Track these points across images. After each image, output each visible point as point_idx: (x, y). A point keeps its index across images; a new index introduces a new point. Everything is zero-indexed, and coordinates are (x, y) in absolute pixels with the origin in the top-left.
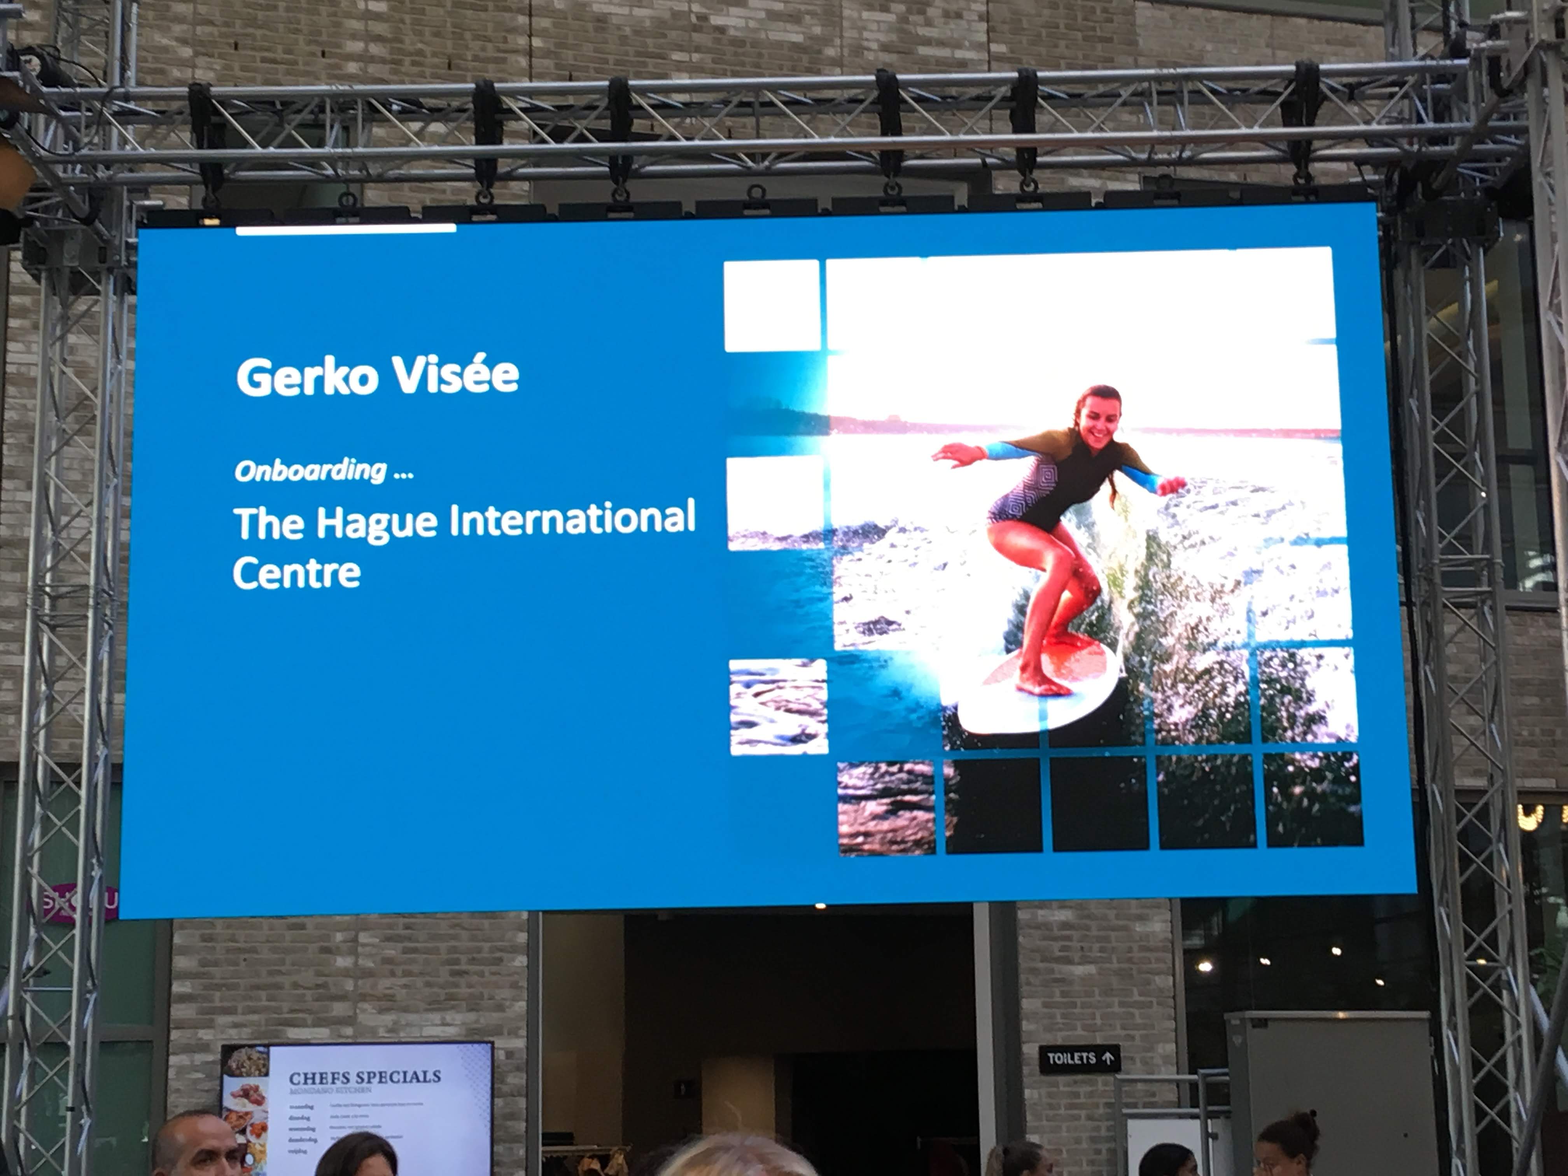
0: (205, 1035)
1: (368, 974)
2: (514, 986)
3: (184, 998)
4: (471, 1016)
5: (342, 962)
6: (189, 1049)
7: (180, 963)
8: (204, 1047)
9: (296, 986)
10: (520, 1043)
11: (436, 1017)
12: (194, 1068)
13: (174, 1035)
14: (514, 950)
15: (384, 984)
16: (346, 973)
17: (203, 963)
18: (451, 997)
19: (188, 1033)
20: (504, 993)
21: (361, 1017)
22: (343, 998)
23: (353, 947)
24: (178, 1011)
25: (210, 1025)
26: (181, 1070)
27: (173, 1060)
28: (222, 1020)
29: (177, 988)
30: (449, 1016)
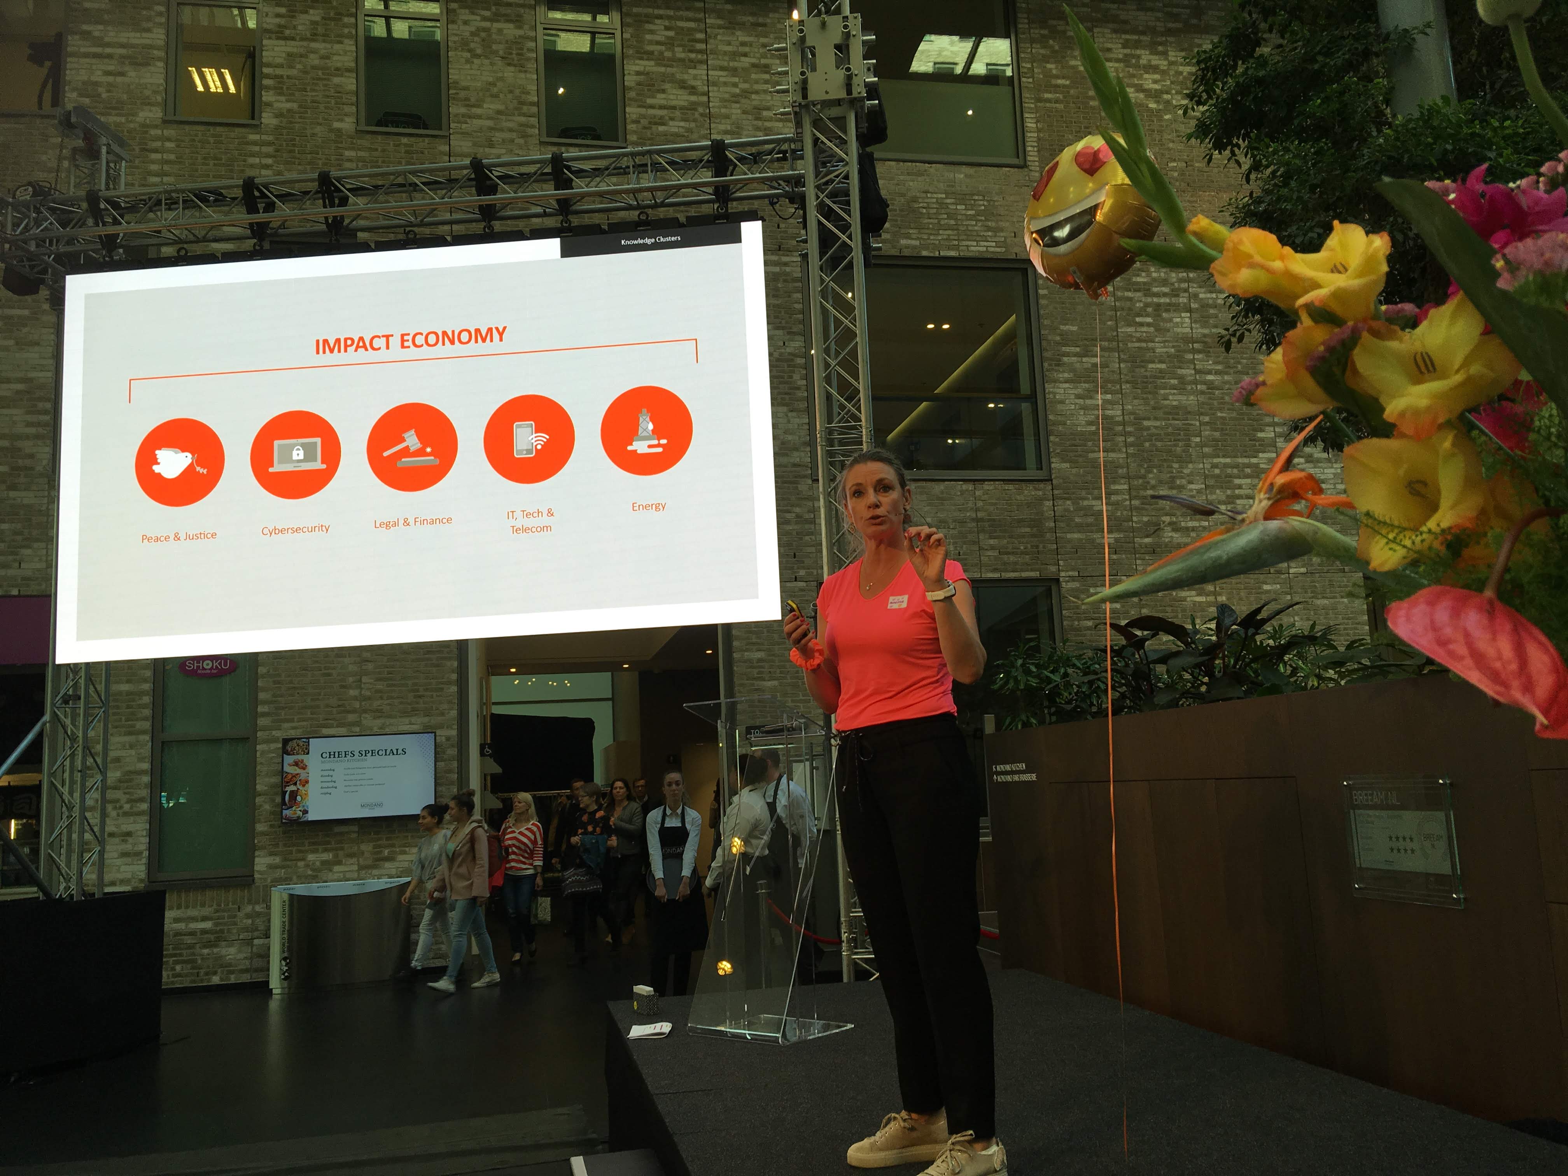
0: (274, 733)
1: (369, 698)
2: (450, 702)
3: (264, 715)
4: (426, 719)
5: (353, 693)
6: (267, 741)
7: (262, 696)
8: (275, 740)
9: (327, 706)
10: (454, 733)
11: (407, 720)
12: (270, 751)
13: (259, 734)
14: (450, 683)
15: (376, 704)
16: (355, 698)
17: (274, 696)
18: (414, 710)
19: (267, 733)
20: (445, 706)
21: (364, 722)
22: (354, 711)
23: (359, 684)
24: (262, 722)
25: (279, 729)
26: (263, 753)
27: (258, 747)
28: (286, 725)
29: (260, 709)
30: (413, 720)
